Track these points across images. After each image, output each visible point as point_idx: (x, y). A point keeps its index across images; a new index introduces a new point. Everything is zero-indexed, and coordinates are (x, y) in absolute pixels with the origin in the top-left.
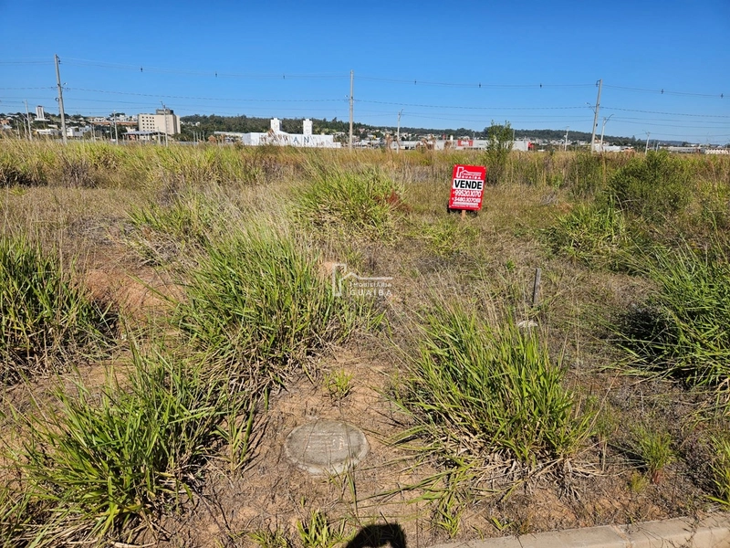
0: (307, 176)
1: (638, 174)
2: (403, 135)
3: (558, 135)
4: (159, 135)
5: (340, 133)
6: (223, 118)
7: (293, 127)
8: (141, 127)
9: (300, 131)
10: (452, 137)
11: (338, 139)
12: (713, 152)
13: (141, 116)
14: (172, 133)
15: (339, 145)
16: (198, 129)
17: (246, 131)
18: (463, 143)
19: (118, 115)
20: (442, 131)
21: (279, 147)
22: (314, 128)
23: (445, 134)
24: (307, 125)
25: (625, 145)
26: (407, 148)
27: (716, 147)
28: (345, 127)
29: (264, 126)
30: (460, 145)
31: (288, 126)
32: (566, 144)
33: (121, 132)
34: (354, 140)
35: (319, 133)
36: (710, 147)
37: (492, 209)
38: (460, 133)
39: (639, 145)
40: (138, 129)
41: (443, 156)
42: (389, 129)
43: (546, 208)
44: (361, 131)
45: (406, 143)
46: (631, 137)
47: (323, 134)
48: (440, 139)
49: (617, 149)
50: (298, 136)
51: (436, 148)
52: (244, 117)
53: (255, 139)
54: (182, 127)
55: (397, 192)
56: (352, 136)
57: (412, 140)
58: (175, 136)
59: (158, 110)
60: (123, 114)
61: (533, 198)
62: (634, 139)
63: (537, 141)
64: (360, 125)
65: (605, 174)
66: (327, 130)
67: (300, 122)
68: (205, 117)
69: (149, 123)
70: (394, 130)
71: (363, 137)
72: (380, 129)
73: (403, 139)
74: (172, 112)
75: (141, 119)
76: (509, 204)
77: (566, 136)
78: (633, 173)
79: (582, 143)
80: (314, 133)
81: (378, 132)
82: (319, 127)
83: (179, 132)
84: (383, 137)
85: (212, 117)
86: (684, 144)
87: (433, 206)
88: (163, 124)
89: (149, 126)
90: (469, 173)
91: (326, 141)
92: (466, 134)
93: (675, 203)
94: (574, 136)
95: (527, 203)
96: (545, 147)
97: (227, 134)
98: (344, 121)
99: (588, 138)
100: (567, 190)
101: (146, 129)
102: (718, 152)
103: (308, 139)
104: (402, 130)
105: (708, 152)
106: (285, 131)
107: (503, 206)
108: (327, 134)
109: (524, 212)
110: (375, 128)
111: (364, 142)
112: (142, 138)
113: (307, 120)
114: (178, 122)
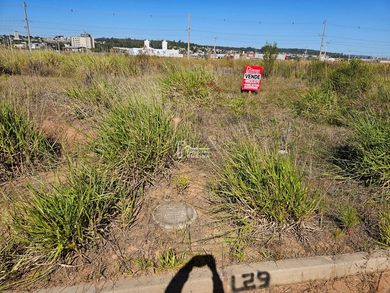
0: (165, 71)
1: (346, 72)
2: (217, 50)
3: (302, 51)
4: (83, 49)
5: (182, 49)
6: (118, 39)
7: (157, 45)
8: (73, 44)
9: (161, 48)
10: (244, 52)
11: (182, 52)
12: (385, 62)
13: (72, 38)
14: (90, 47)
15: (182, 56)
16: (104, 45)
17: (130, 47)
18: (250, 55)
19: (60, 37)
20: (238, 48)
21: (149, 56)
22: (168, 46)
23: (240, 50)
24: (165, 44)
25: (338, 57)
26: (219, 58)
27: (386, 59)
28: (184, 45)
29: (140, 44)
30: (248, 56)
31: (154, 45)
32: (306, 57)
33: (61, 47)
34: (190, 53)
35: (171, 49)
36: (383, 59)
37: (265, 90)
38: (249, 50)
39: (346, 57)
40: (71, 45)
41: (239, 62)
42: (209, 47)
43: (294, 90)
44: (194, 48)
45: (219, 55)
46: (341, 53)
47: (173, 49)
48: (238, 53)
49: (333, 59)
50: (160, 50)
51: (235, 58)
52: (129, 39)
53: (135, 51)
54: (95, 44)
55: (214, 81)
56: (189, 51)
57: (222, 53)
58: (92, 49)
59: (81, 35)
60: (62, 36)
61: (288, 85)
62: (342, 54)
63: (289, 55)
64: (193, 45)
65: (327, 72)
66: (175, 47)
67: (161, 42)
68: (108, 39)
69: (77, 42)
70: (212, 47)
71: (195, 51)
72: (205, 47)
73: (217, 53)
74: (89, 36)
75: (72, 39)
76: (274, 88)
77: (306, 52)
78: (342, 71)
79: (315, 56)
80: (168, 49)
81: (203, 48)
82: (172, 45)
83: (94, 47)
84: (206, 52)
85: (112, 39)
86: (369, 58)
87: (234, 88)
88: (84, 42)
89: (77, 43)
90: (253, 70)
91: (175, 53)
92: (251, 51)
93: (364, 88)
94: (311, 52)
95: (285, 88)
96: (294, 58)
97: (120, 48)
98: (185, 42)
99: (317, 53)
100: (306, 80)
101: (75, 45)
102: (387, 62)
103: (165, 52)
104: (217, 48)
105: (382, 62)
106: (152, 47)
107: (271, 89)
108: (175, 49)
109: (282, 92)
110: (202, 46)
111: (196, 54)
112: (73, 50)
113: (165, 41)
114: (93, 41)
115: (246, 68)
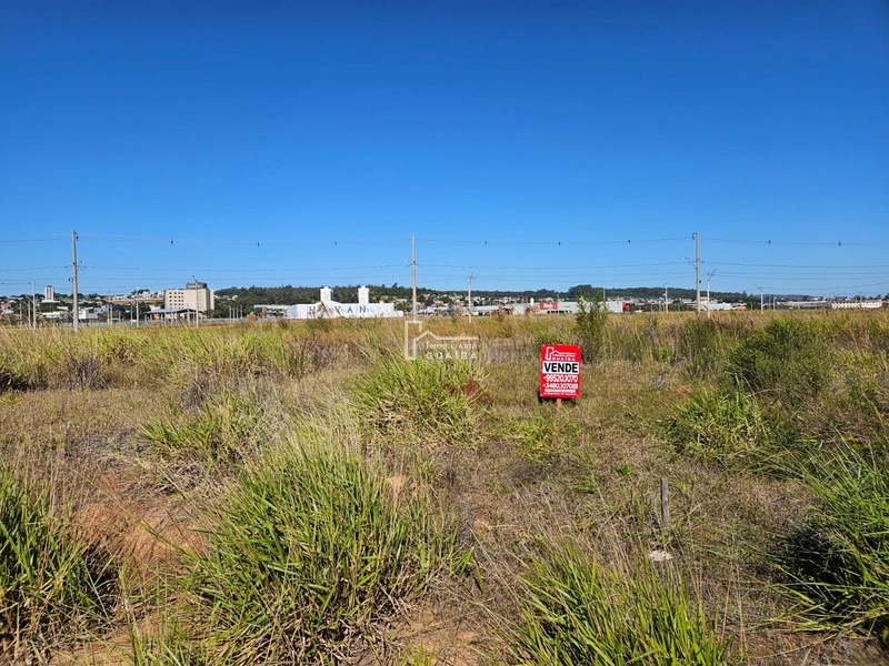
0: (364, 360)
2: (475, 299)
3: (657, 293)
4: (189, 313)
5: (401, 301)
6: (265, 290)
7: (346, 295)
8: (167, 304)
9: (355, 300)
10: (532, 300)
11: (398, 307)
12: (842, 305)
13: (168, 292)
14: (204, 309)
15: (401, 313)
16: (237, 304)
17: (293, 302)
18: (545, 305)
19: (141, 292)
20: (520, 293)
21: (330, 321)
22: (370, 295)
23: (525, 296)
24: (363, 294)
25: (736, 301)
26: (480, 314)
27: (843, 300)
28: (407, 293)
29: (312, 296)
30: (542, 308)
31: (340, 295)
32: (667, 303)
33: (144, 311)
34: (419, 308)
35: (378, 301)
36: (836, 300)
37: (593, 396)
38: (541, 295)
39: (753, 303)
40: (163, 307)
41: (526, 326)
42: (458, 293)
43: (658, 392)
44: (428, 298)
45: (479, 308)
46: (741, 292)
47: (382, 302)
48: (519, 302)
49: (728, 306)
50: (353, 305)
51: (515, 313)
52: (289, 287)
53: (302, 311)
54: (216, 301)
55: (475, 379)
56: (415, 303)
57: (486, 305)
58: (208, 313)
59: (188, 284)
60: (147, 291)
61: (642, 378)
62: (745, 294)
63: (632, 301)
64: (424, 290)
66: (386, 297)
67: (355, 290)
68: (243, 290)
69: (177, 299)
70: (464, 294)
71: (429, 303)
72: (448, 293)
73: (475, 304)
74: (205, 286)
75: (168, 295)
76: (614, 387)
77: (665, 295)
79: (687, 302)
80: (371, 301)
81: (446, 297)
82: (377, 294)
83: (212, 307)
84: (451, 303)
85: (252, 289)
86: (805, 298)
87: (522, 392)
88: (194, 300)
89: (177, 303)
90: (561, 354)
91: (385, 309)
92: (548, 296)
93: (816, 382)
94: (676, 294)
95: (636, 387)
96: (642, 308)
97: (269, 307)
98: (406, 287)
99: (692, 295)
100: (679, 368)
101: (173, 306)
102: (846, 305)
103: (364, 308)
104: (474, 294)
105: (835, 306)
106: (337, 300)
107: (606, 392)
108: (386, 302)
109: (632, 398)
110: (442, 293)
111: (429, 309)
112: (168, 316)
113: (363, 287)
114: (212, 296)
115: (545, 349)
